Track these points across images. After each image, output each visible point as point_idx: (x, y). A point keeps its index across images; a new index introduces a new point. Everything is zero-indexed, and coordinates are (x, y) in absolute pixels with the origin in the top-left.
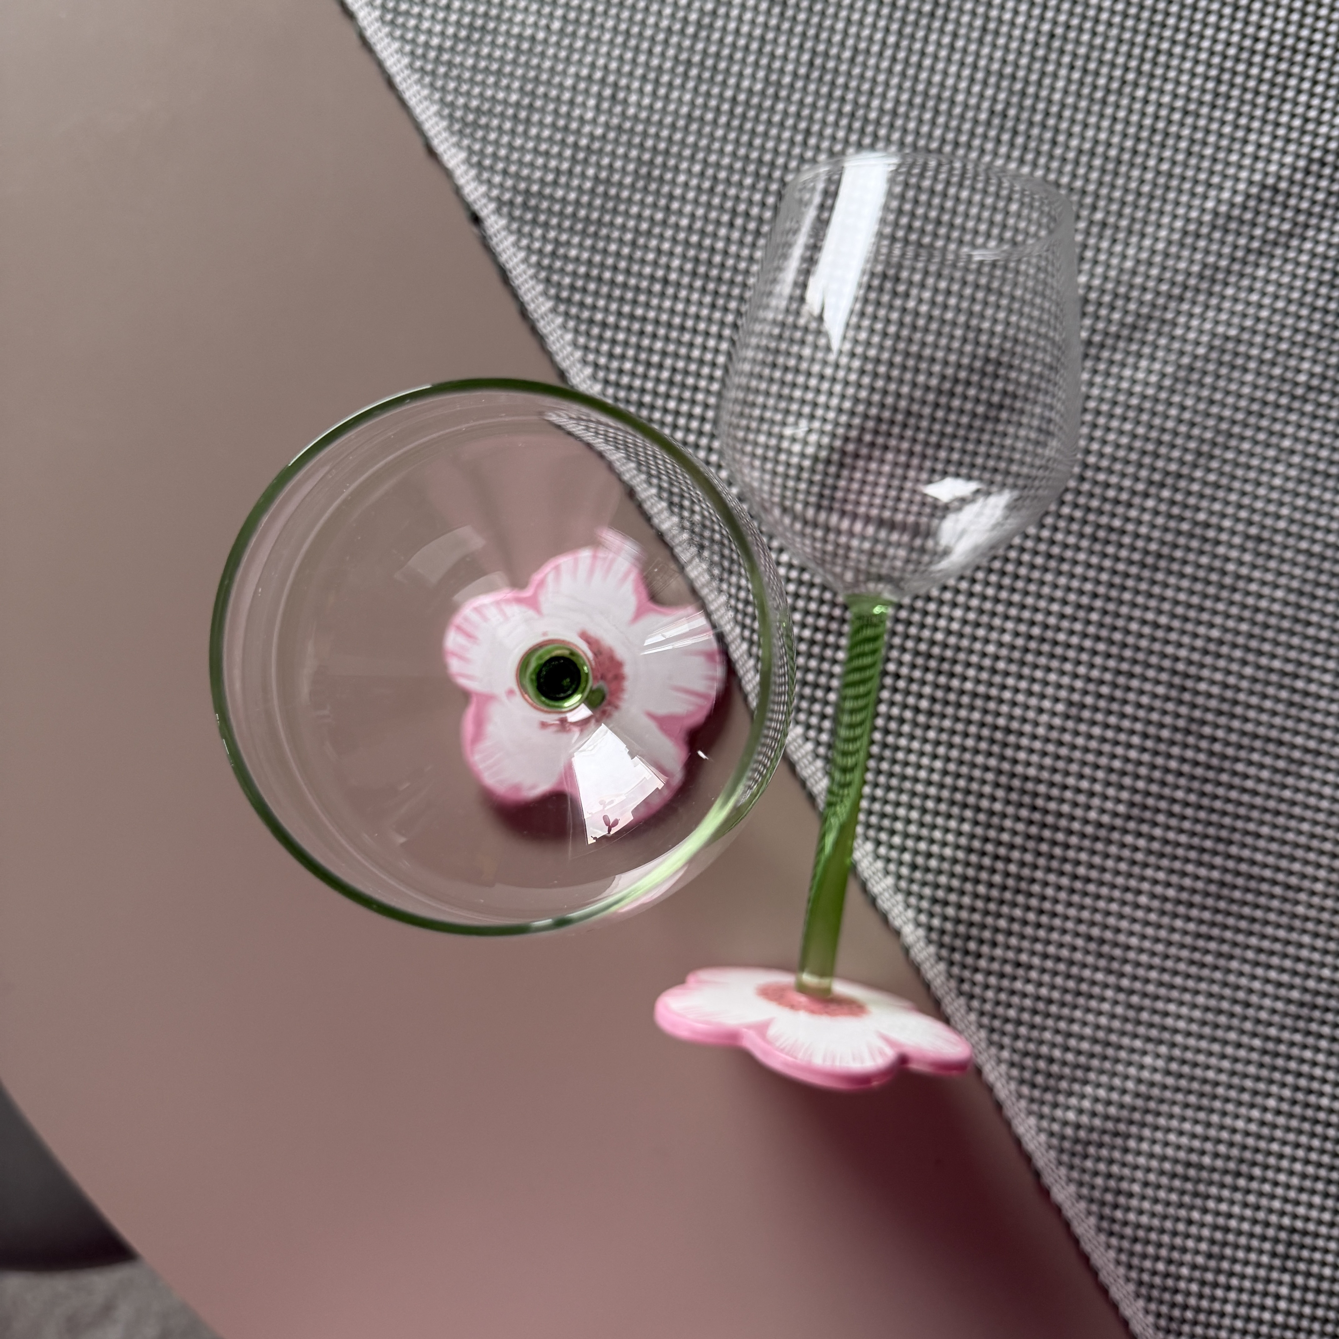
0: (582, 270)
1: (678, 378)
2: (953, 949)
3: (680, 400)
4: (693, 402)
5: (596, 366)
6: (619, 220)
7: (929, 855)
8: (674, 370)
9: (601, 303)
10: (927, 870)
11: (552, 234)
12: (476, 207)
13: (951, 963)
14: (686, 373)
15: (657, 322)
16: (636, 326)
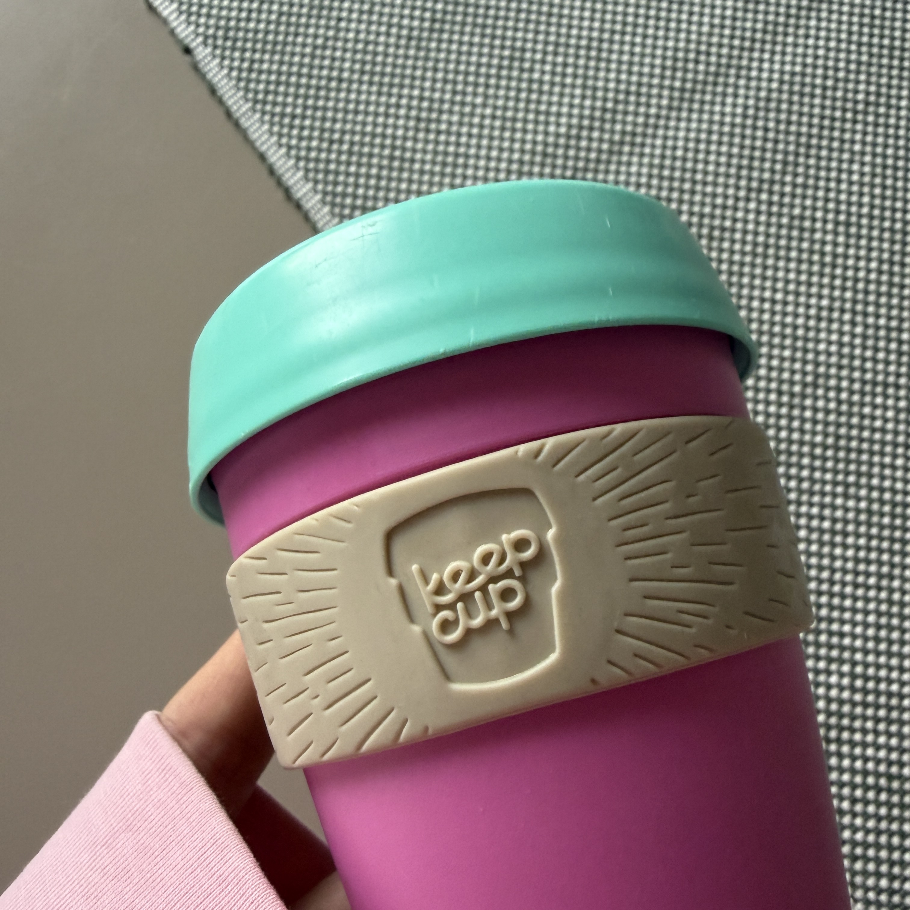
0: (273, 77)
1: (356, 149)
3: (359, 165)
4: (370, 165)
5: (290, 147)
6: (300, 40)
8: (352, 143)
9: (290, 100)
11: (248, 55)
12: (187, 41)
14: (362, 144)
15: (336, 110)
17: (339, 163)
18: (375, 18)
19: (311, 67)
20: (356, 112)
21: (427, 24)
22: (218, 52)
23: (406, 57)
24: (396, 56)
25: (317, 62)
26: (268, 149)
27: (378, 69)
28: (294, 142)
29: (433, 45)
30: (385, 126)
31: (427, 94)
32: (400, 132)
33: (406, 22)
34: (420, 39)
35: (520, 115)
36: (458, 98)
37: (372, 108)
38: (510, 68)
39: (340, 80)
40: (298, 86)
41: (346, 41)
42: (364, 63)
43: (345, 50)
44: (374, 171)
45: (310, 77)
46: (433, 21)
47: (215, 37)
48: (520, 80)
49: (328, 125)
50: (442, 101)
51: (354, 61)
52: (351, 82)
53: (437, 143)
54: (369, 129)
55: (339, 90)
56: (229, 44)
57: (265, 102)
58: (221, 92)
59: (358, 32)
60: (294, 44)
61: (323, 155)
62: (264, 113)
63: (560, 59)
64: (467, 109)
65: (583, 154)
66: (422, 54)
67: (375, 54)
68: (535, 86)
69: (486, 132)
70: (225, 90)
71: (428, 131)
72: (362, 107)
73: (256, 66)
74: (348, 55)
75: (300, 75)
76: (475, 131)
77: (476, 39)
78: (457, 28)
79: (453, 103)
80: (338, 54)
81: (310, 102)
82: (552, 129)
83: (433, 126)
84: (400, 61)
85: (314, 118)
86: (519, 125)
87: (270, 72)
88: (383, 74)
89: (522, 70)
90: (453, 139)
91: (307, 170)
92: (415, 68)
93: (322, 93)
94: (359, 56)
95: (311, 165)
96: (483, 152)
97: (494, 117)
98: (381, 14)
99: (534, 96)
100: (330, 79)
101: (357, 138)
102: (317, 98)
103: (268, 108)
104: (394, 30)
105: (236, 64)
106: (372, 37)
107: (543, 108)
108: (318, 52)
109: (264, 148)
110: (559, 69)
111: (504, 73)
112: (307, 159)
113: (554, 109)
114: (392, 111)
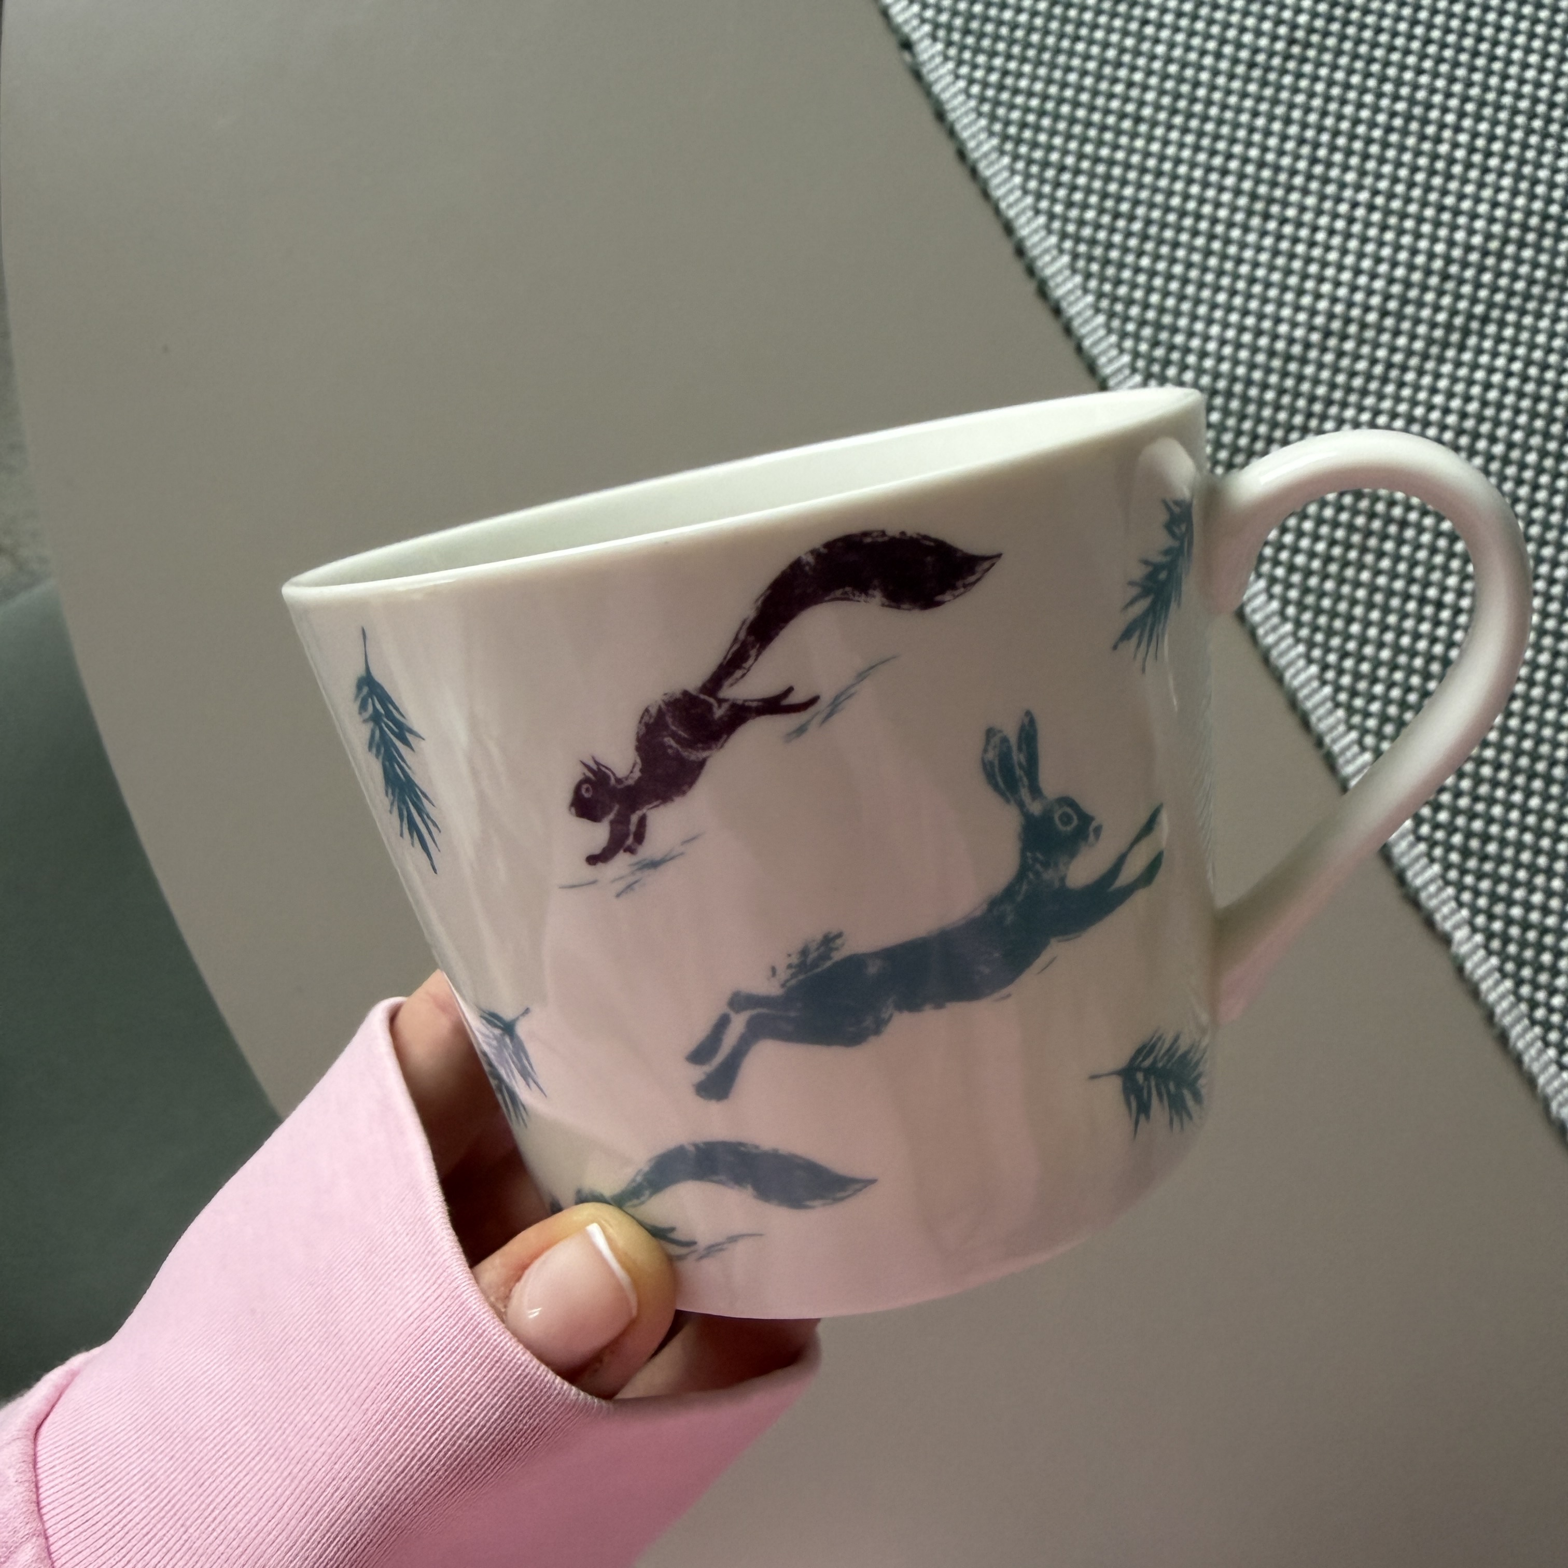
0: (1034, 102)
1: (1153, 230)
2: (1520, 963)
3: (1157, 257)
4: (1173, 261)
5: (1052, 216)
6: (1080, 47)
7: (1486, 838)
8: (1148, 222)
9: (1058, 141)
10: (1484, 858)
11: (998, 62)
12: (907, 29)
13: (1519, 982)
14: (1164, 226)
15: (1127, 166)
16: (1101, 169)
17: (1125, 250)
18: (1200, 26)
19: (1095, 93)
20: (1159, 174)
21: (1280, 46)
22: (952, 52)
23: (1244, 95)
24: (1228, 92)
25: (1104, 86)
26: (1018, 215)
27: (1198, 108)
28: (1058, 209)
29: (1287, 80)
30: (1202, 201)
31: (1270, 157)
32: (1223, 213)
33: (1247, 38)
34: (1268, 69)
35: (1413, 208)
36: (1318, 169)
37: (1183, 170)
38: (1405, 133)
39: (1138, 120)
40: (1072, 121)
41: (1153, 57)
42: (1177, 96)
43: (1149, 73)
44: (1178, 269)
45: (1092, 108)
46: (1291, 41)
47: (950, 28)
48: (1418, 153)
49: (1113, 187)
50: (1293, 172)
51: (1162, 92)
52: (1154, 124)
53: (1279, 237)
54: (1175, 201)
55: (1134, 135)
56: (970, 40)
57: (1019, 141)
58: (952, 116)
59: (1172, 45)
60: (1071, 53)
61: (1102, 235)
62: (1016, 157)
63: (1483, 127)
64: (1331, 189)
65: (1503, 282)
66: (1268, 92)
67: (1196, 84)
68: (1440, 165)
69: (1356, 228)
70: (958, 113)
71: (1266, 216)
72: (1167, 166)
73: (1009, 81)
74: (1153, 81)
75: (1076, 104)
76: (1340, 224)
77: (1355, 79)
78: (1327, 57)
79: (1309, 177)
80: (1138, 77)
81: (1089, 149)
82: (1460, 236)
83: (1275, 209)
84: (1233, 100)
85: (1092, 176)
86: (1409, 224)
87: (1030, 94)
88: (1205, 118)
89: (1423, 138)
90: (1304, 233)
91: (1075, 256)
92: (1255, 114)
93: (1108, 136)
94: (1169, 85)
95: (1082, 248)
96: (1349, 260)
97: (1371, 208)
98: (1211, 22)
99: (1437, 181)
100: (1122, 116)
101: (1156, 214)
102: (1100, 143)
103: (1023, 150)
104: (1228, 50)
105: (979, 74)
106: (1193, 56)
107: (1449, 201)
108: (1107, 70)
109: (1011, 213)
110: (1480, 143)
111: (1394, 138)
112: (1078, 239)
113: (1466, 205)
114: (1214, 177)
